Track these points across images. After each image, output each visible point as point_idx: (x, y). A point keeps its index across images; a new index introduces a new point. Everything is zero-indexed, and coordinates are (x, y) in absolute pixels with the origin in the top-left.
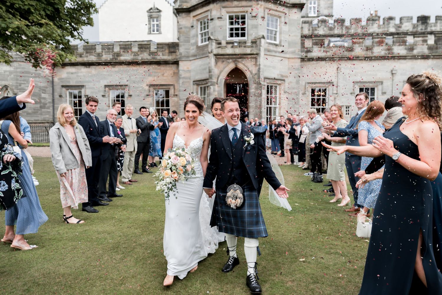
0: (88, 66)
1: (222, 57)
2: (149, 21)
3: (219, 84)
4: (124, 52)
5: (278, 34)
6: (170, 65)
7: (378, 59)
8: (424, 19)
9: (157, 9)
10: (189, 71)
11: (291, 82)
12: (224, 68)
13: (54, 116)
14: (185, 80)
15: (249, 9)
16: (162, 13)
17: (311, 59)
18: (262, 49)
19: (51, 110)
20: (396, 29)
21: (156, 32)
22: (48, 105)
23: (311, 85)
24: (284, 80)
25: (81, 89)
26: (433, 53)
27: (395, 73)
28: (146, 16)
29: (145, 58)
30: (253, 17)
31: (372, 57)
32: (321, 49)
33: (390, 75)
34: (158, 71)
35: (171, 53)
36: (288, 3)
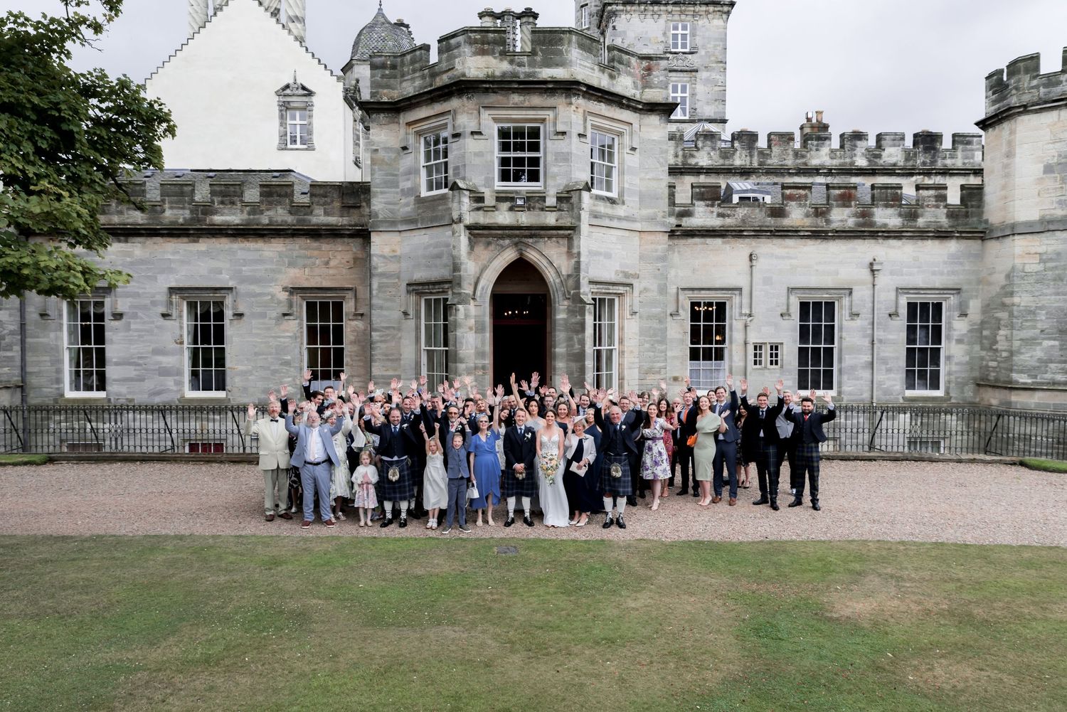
0: (122, 238)
1: (485, 232)
2: (282, 117)
3: (478, 299)
4: (222, 203)
5: (615, 173)
6: (346, 240)
7: (840, 237)
8: (927, 141)
9: (304, 88)
10: (398, 259)
11: (646, 289)
12: (491, 261)
13: (23, 368)
14: (385, 280)
15: (549, 115)
16: (314, 99)
17: (691, 233)
18: (585, 216)
19: (16, 352)
20: (869, 161)
21: (298, 146)
22: (8, 339)
23: (690, 294)
24: (630, 285)
25: (104, 297)
26: (958, 225)
27: (878, 270)
28: (273, 103)
29: (279, 219)
30: (558, 133)
31: (826, 232)
32: (712, 209)
33: (866, 274)
34: (316, 253)
35: (347, 208)
36: (639, 102)
